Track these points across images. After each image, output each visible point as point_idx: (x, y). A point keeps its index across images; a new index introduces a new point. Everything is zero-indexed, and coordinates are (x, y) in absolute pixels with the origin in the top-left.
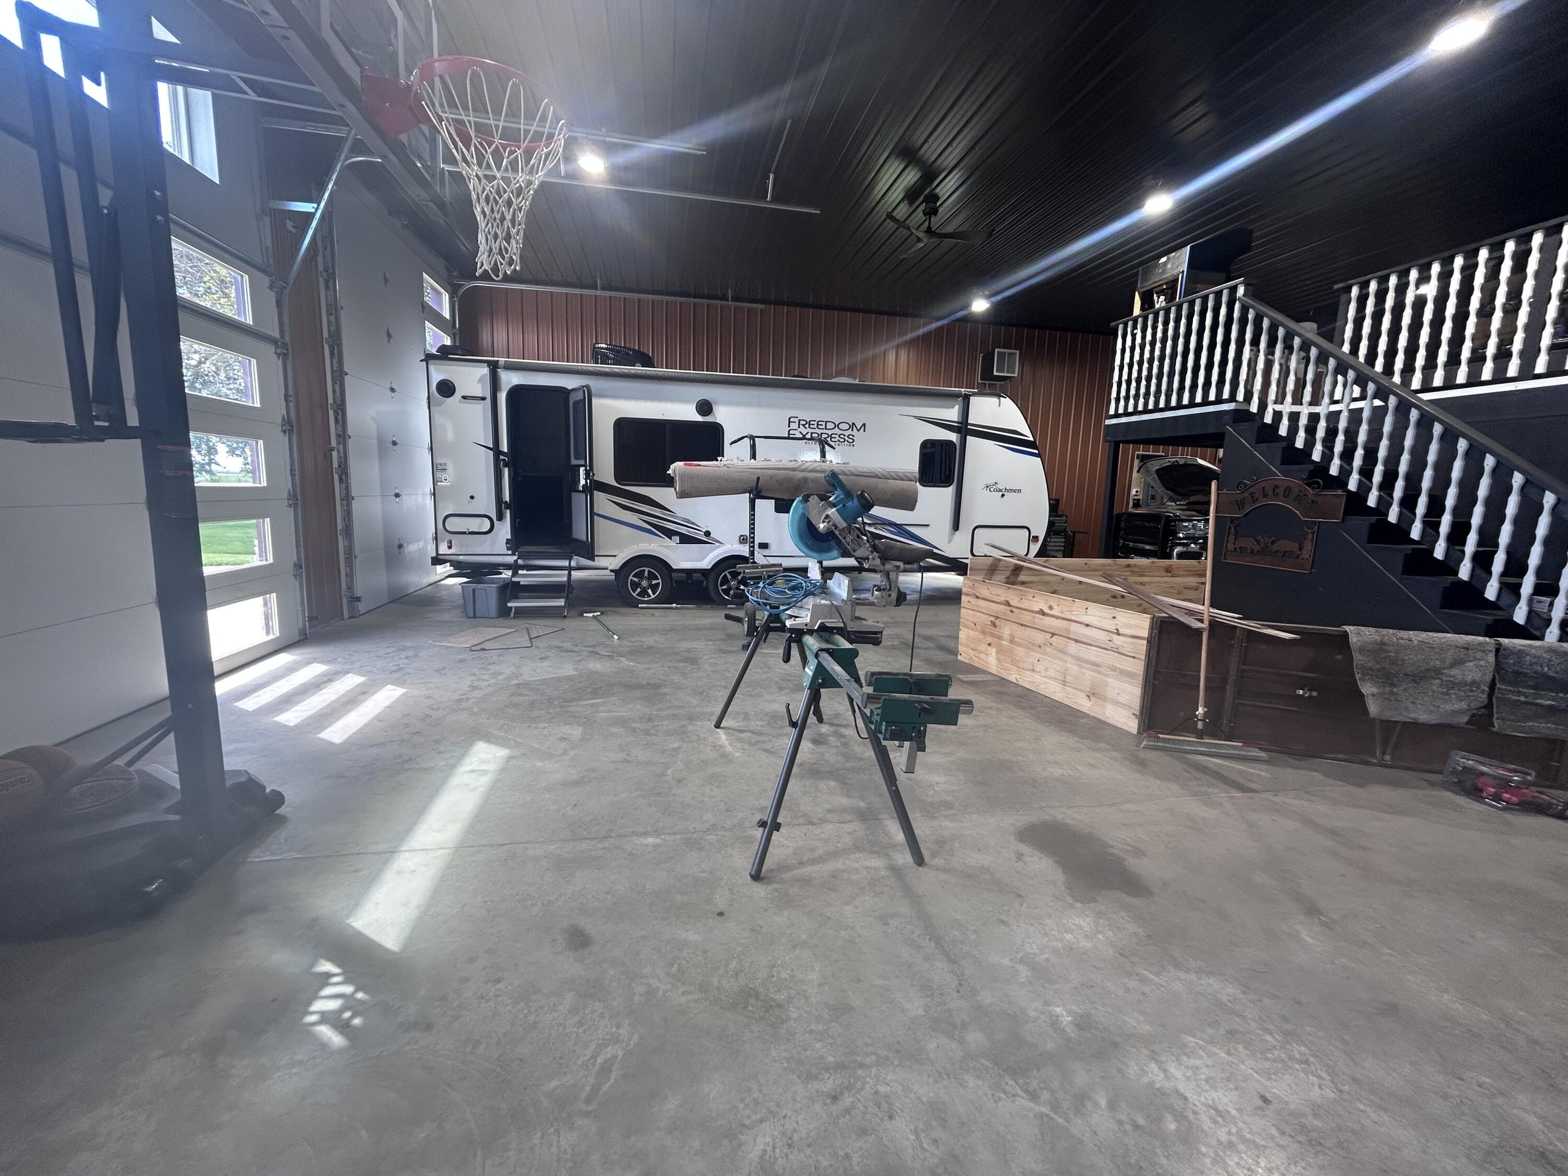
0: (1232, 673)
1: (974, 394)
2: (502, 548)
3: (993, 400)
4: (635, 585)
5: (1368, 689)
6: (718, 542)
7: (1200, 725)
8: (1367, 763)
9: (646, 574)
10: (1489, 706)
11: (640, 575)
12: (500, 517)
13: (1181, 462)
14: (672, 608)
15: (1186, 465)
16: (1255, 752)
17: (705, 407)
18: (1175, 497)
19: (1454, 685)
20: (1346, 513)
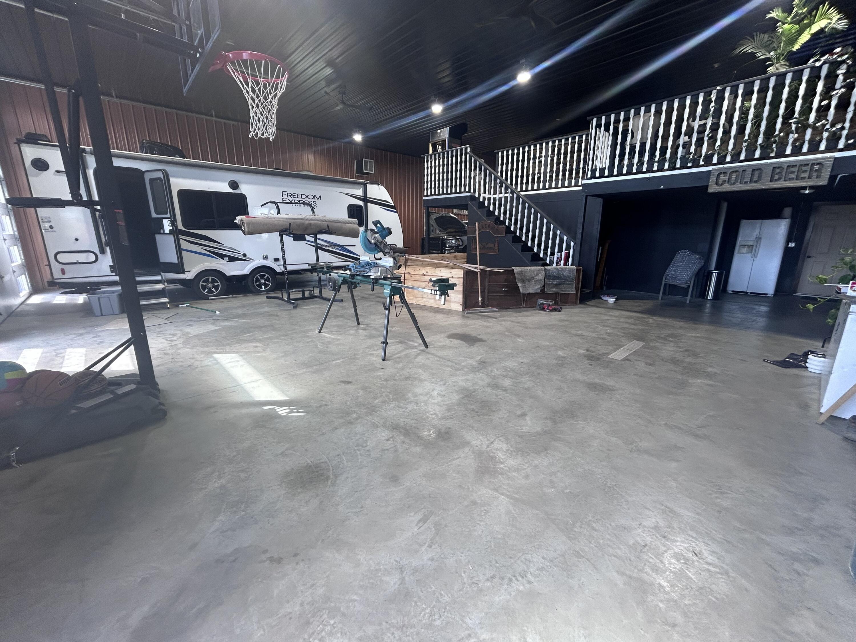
0: (487, 285)
1: (368, 183)
2: (108, 271)
3: (376, 186)
4: (204, 288)
5: (520, 285)
6: (251, 259)
7: (480, 304)
8: (520, 308)
9: (210, 280)
10: (544, 286)
11: (207, 281)
12: (103, 252)
13: (444, 215)
14: (230, 298)
15: (446, 216)
16: (495, 309)
17: (234, 185)
18: (442, 230)
19: (537, 281)
20: (506, 233)
